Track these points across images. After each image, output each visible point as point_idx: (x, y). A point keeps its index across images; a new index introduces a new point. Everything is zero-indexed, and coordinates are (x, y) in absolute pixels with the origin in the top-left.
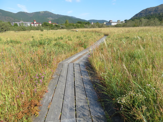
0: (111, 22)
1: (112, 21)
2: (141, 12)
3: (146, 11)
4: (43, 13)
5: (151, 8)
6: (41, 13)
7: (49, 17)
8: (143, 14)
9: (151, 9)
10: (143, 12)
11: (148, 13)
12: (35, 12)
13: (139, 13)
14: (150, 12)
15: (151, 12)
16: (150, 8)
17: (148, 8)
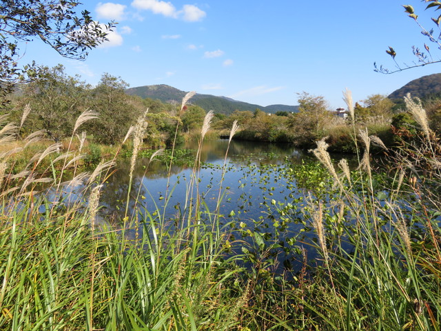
0: (341, 111)
1: (343, 110)
2: (407, 85)
3: (422, 84)
4: (155, 88)
5: (434, 75)
6: (150, 88)
7: (169, 99)
8: (414, 90)
9: (434, 77)
10: (414, 86)
11: (426, 87)
12: (136, 88)
13: (403, 87)
14: (432, 86)
15: (435, 86)
16: (430, 76)
17: (425, 77)
